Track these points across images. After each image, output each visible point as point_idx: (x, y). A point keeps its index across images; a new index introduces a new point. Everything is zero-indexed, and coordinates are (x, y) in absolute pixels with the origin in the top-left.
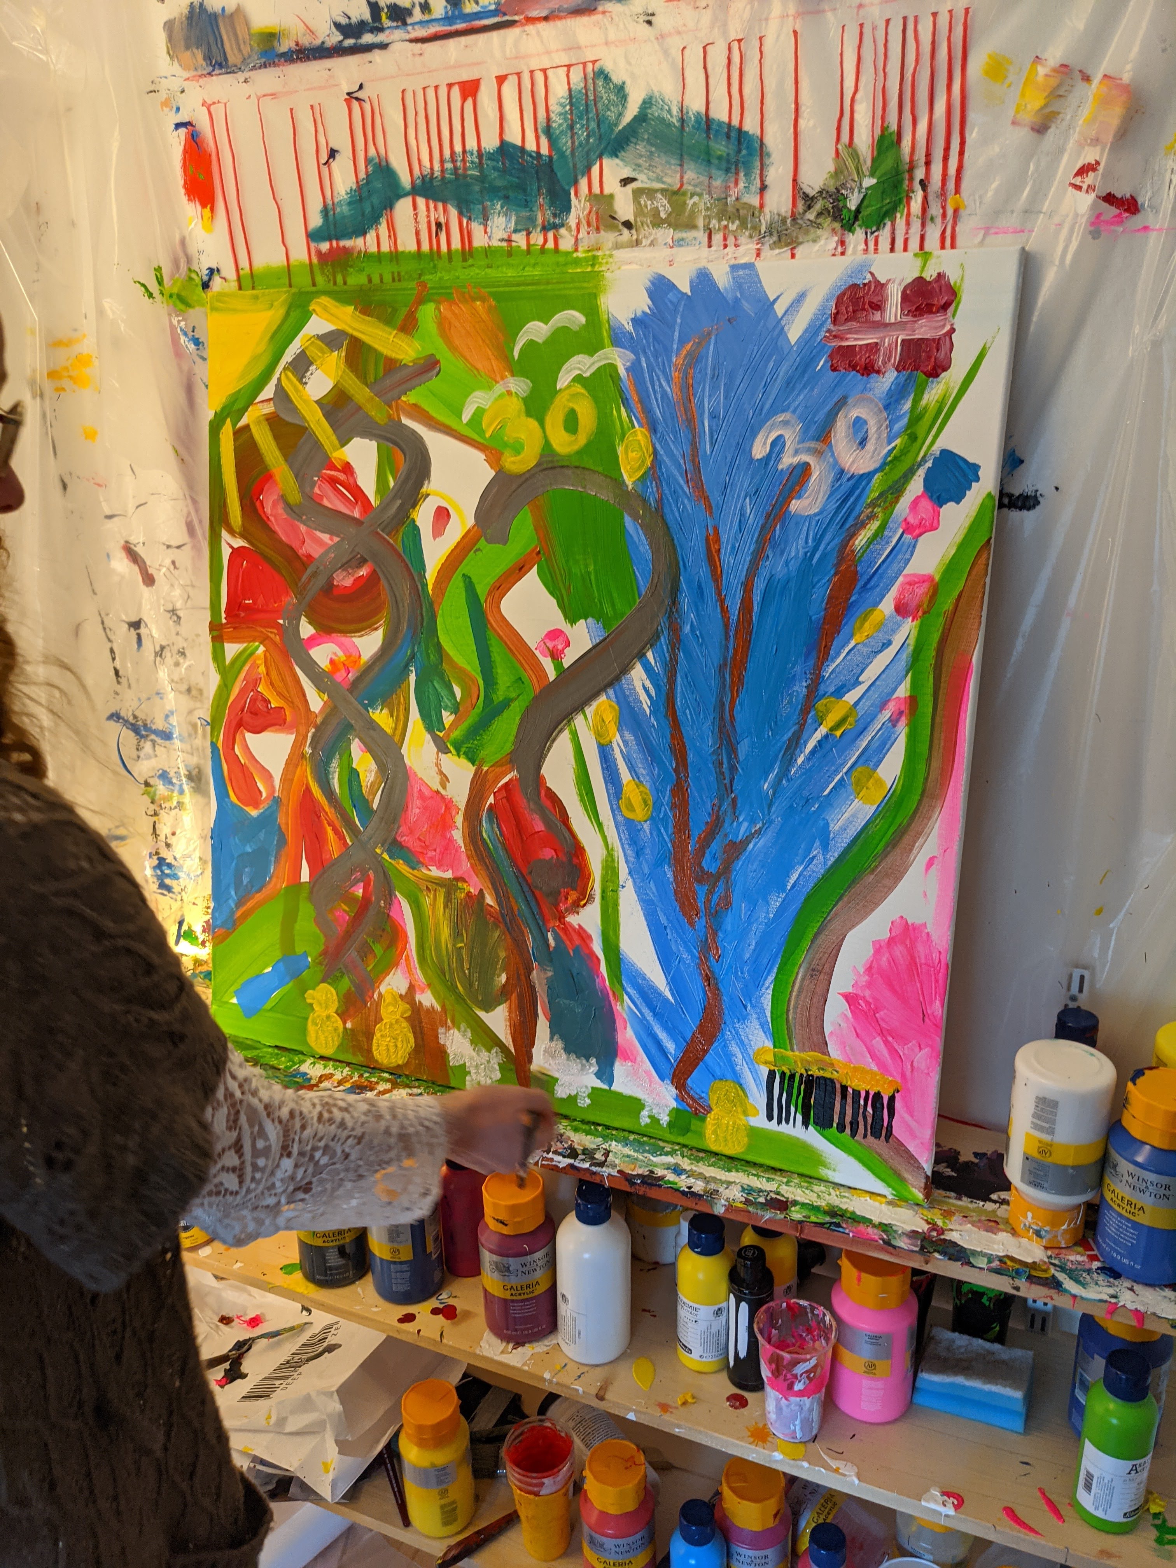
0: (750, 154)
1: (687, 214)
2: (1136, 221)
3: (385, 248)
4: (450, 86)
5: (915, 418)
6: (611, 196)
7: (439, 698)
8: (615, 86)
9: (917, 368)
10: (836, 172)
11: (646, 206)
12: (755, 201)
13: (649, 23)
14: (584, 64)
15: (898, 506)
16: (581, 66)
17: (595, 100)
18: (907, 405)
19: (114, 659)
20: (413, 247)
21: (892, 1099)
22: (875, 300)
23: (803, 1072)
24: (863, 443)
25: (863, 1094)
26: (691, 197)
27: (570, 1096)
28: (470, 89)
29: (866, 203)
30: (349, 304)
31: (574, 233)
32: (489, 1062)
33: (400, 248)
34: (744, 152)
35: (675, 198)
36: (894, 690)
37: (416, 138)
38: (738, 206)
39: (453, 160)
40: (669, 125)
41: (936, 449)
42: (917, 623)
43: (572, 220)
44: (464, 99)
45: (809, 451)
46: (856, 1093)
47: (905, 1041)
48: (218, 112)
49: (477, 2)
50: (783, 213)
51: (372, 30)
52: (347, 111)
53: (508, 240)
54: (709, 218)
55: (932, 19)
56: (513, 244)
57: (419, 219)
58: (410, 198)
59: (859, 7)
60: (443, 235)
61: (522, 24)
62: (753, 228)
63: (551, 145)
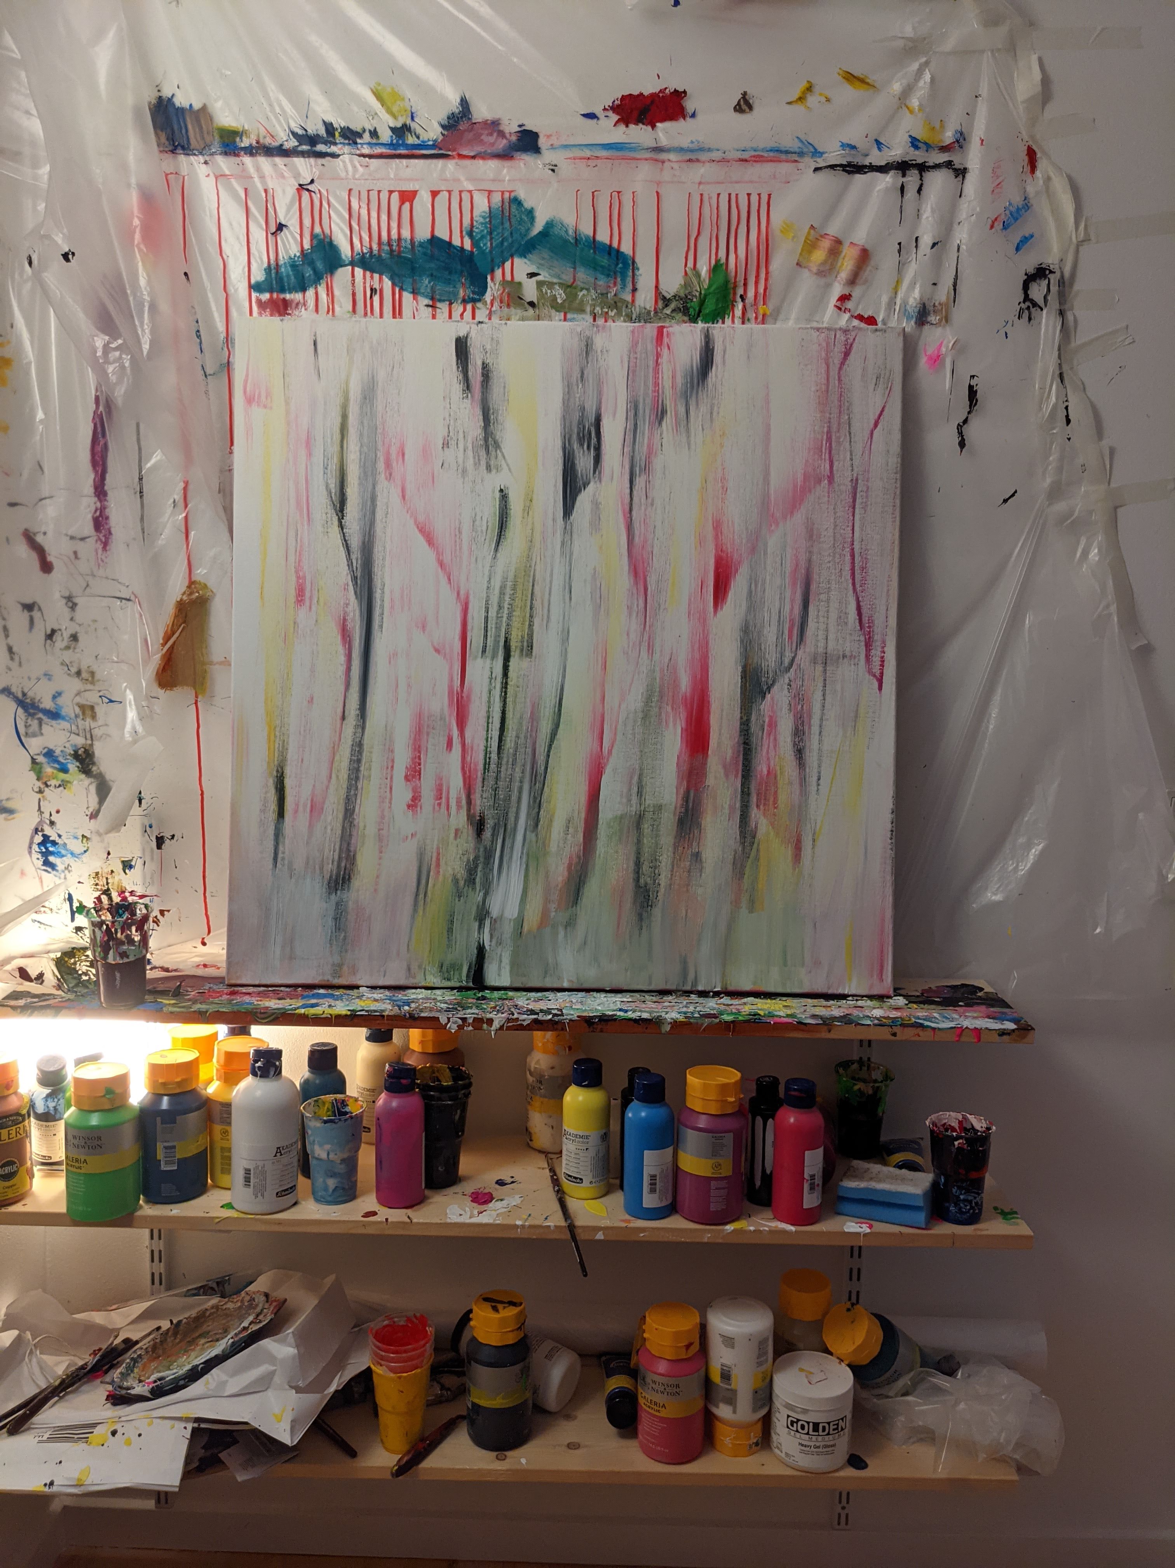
0: (625, 268)
1: (577, 302)
3: (323, 302)
4: (391, 192)
6: (520, 284)
8: (526, 209)
10: (685, 285)
11: (546, 293)
12: (629, 298)
13: (553, 170)
14: (503, 193)
16: (500, 193)
17: (509, 216)
19: (7, 636)
20: (348, 304)
26: (581, 290)
28: (408, 197)
31: (489, 306)
33: (337, 304)
34: (620, 265)
35: (568, 290)
37: (359, 227)
38: (616, 299)
39: (389, 243)
40: (566, 241)
43: (488, 297)
44: (402, 202)
48: (176, 183)
49: (418, 137)
50: (648, 308)
51: (325, 143)
52: (298, 198)
53: (433, 307)
54: (594, 306)
55: (746, 197)
56: (438, 310)
57: (356, 284)
58: (350, 268)
59: (700, 183)
60: (376, 298)
61: (454, 158)
62: (627, 315)
63: (474, 243)
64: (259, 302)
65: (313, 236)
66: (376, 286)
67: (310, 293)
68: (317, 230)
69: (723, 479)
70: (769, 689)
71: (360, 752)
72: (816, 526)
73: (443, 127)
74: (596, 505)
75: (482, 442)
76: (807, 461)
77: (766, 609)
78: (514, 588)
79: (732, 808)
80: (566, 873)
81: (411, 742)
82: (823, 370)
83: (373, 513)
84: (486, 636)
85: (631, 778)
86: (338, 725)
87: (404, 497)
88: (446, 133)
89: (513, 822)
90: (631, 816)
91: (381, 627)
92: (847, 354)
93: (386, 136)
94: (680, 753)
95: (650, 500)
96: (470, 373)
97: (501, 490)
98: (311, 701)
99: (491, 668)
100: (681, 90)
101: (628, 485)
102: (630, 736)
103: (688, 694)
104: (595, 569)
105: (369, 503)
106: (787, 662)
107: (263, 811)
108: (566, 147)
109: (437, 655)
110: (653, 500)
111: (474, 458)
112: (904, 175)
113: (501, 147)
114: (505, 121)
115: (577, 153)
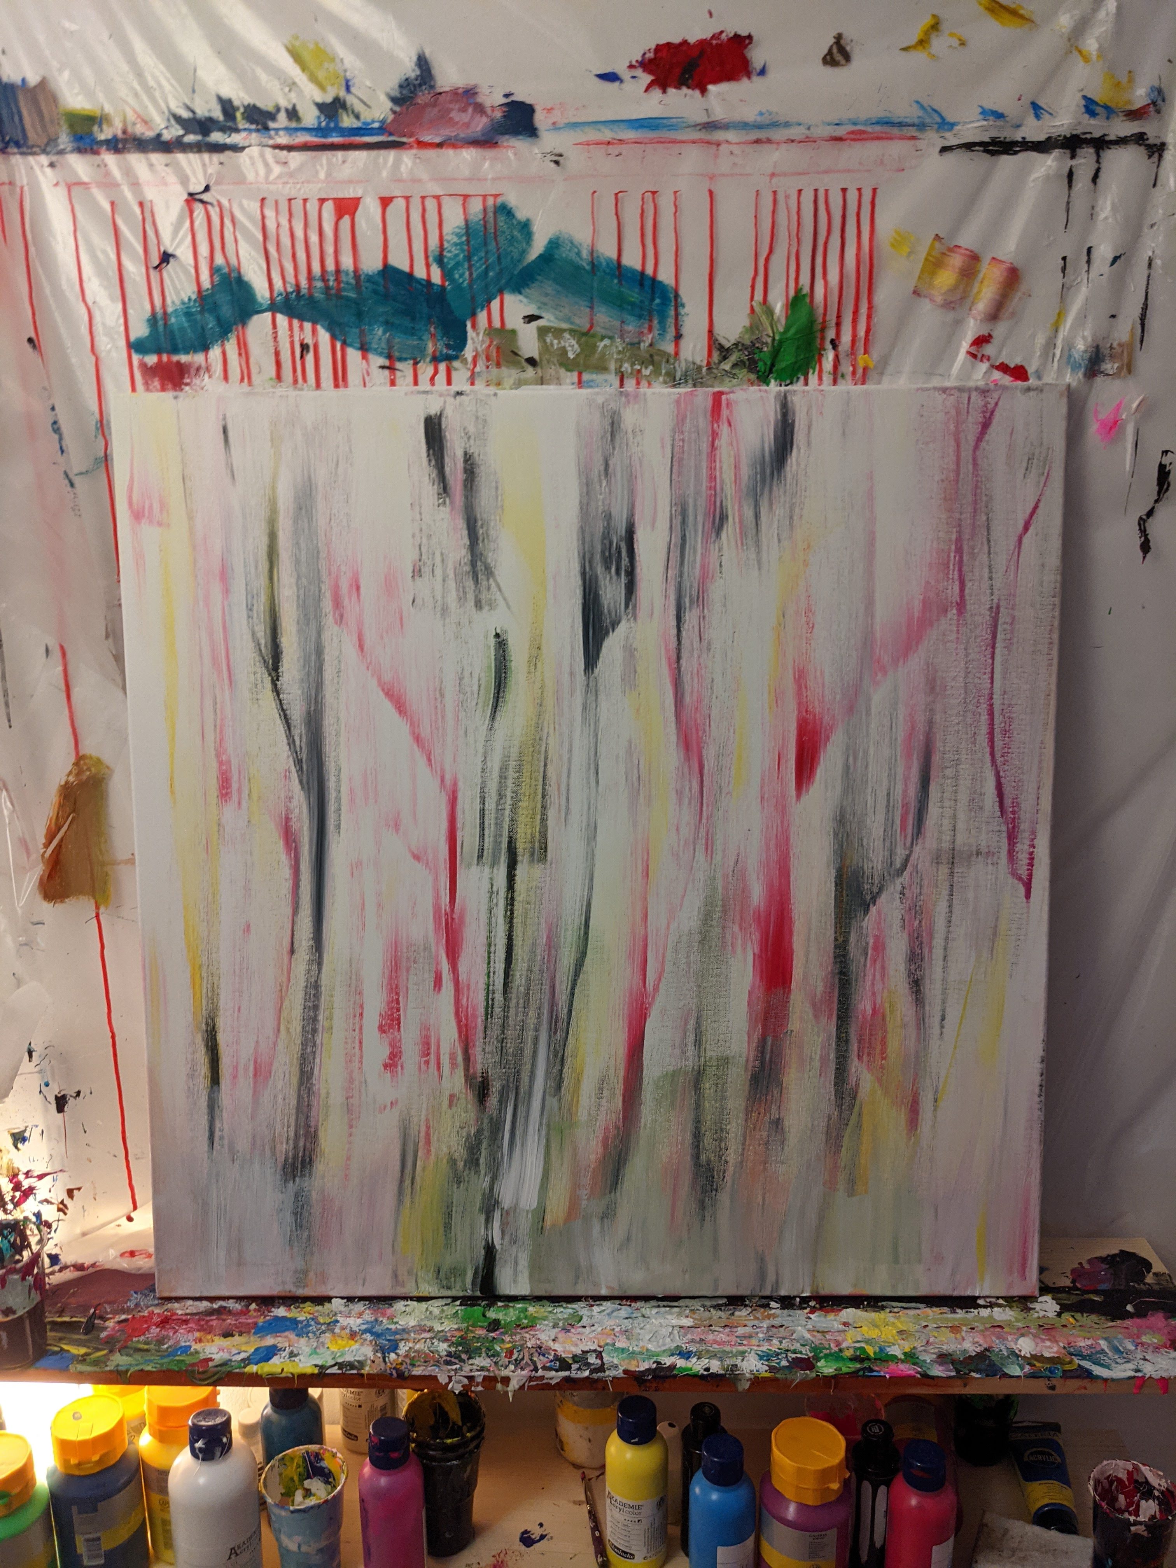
0: (664, 305)
1: (597, 356)
3: (234, 365)
4: (322, 201)
6: (513, 332)
8: (519, 222)
10: (751, 327)
11: (552, 345)
12: (670, 348)
13: (558, 163)
14: (485, 197)
16: (480, 199)
17: (495, 233)
20: (269, 367)
26: (602, 340)
28: (347, 207)
29: (780, 358)
31: (470, 366)
33: (254, 368)
34: (657, 301)
35: (583, 339)
37: (278, 252)
38: (653, 351)
39: (324, 278)
40: (578, 268)
43: (468, 353)
44: (339, 215)
48: (11, 198)
49: (357, 117)
50: (698, 362)
51: (223, 129)
52: (187, 214)
53: (391, 368)
54: (621, 361)
55: (840, 193)
56: (398, 374)
57: (279, 338)
58: (268, 315)
59: (773, 175)
60: (310, 358)
61: (411, 147)
62: (668, 374)
63: (446, 274)
64: (143, 366)
65: (214, 270)
66: (309, 340)
67: (215, 353)
68: (219, 260)
69: (809, 611)
70: (874, 899)
71: (317, 996)
72: (940, 674)
73: (394, 100)
74: (630, 652)
75: (468, 568)
76: (927, 582)
77: (869, 790)
78: (519, 770)
79: (824, 1060)
80: (600, 1150)
81: (385, 981)
82: (951, 450)
83: (320, 669)
84: (482, 836)
85: (686, 1022)
86: (286, 961)
87: (361, 647)
88: (398, 109)
89: (527, 1084)
90: (686, 1073)
91: (338, 827)
92: (986, 425)
93: (310, 117)
94: (753, 987)
95: (704, 643)
96: (447, 469)
97: (497, 635)
98: (247, 929)
99: (491, 879)
100: (744, 33)
101: (674, 623)
102: (683, 966)
103: (762, 909)
104: (630, 742)
105: (313, 657)
106: (898, 864)
107: (191, 1076)
108: (574, 126)
109: (416, 863)
110: (709, 644)
111: (458, 590)
112: (1073, 157)
113: (479, 128)
114: (484, 90)
115: (593, 135)
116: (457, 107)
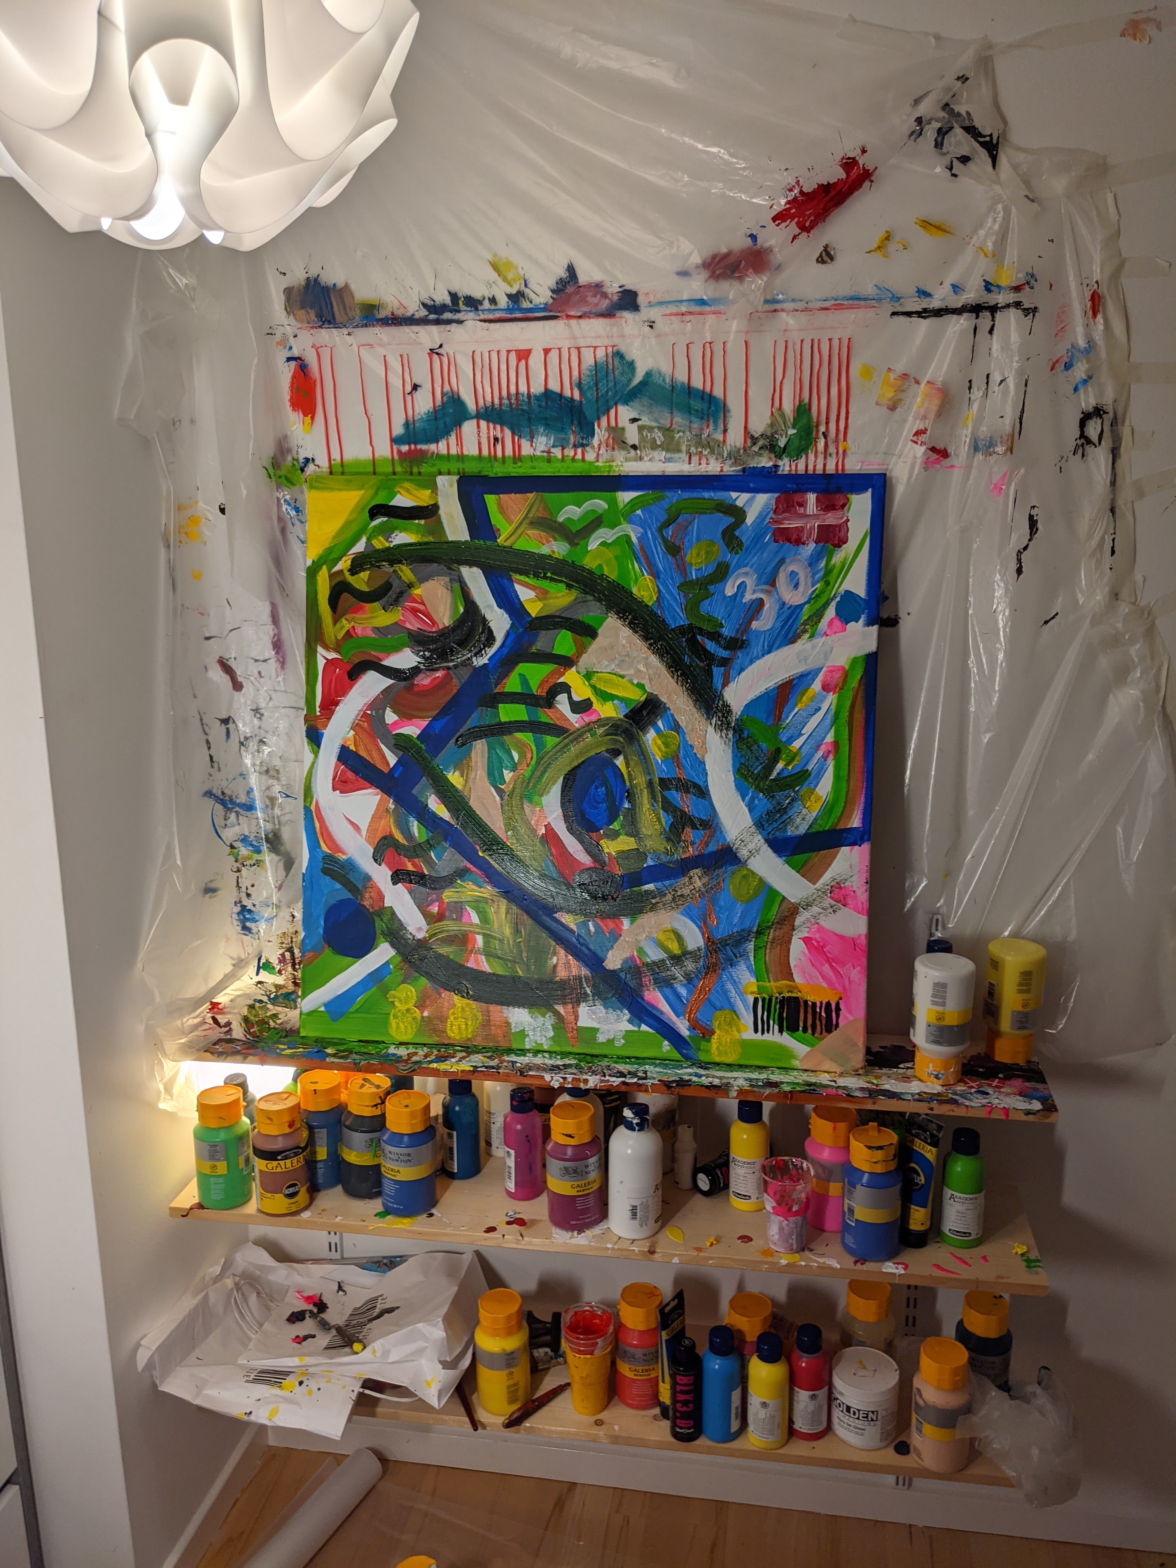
0: (717, 411)
1: (675, 443)
2: (946, 462)
3: (454, 451)
4: (509, 352)
5: (828, 572)
6: (623, 429)
7: (501, 761)
8: (628, 362)
9: (827, 542)
10: (771, 424)
11: (647, 436)
12: (720, 437)
13: (651, 327)
14: (607, 347)
15: (820, 624)
16: (604, 348)
17: (613, 368)
18: (823, 564)
19: (209, 748)
20: (475, 452)
21: (838, 1004)
22: (800, 500)
23: (777, 995)
24: (796, 586)
25: (818, 1004)
26: (678, 433)
27: (609, 1040)
28: (524, 355)
29: (790, 443)
30: (428, 489)
31: (597, 450)
32: (544, 1024)
33: (465, 453)
34: (713, 408)
35: (667, 433)
36: (824, 738)
37: (482, 382)
38: (709, 439)
39: (509, 398)
40: (664, 388)
41: (842, 589)
42: (836, 695)
43: (595, 442)
44: (519, 360)
45: (762, 591)
46: (814, 1004)
47: (843, 964)
48: (325, 354)
49: (531, 302)
50: (737, 447)
51: (451, 311)
52: (429, 360)
53: (548, 452)
54: (690, 446)
55: (828, 342)
56: (552, 455)
57: (481, 434)
58: (474, 421)
59: (785, 330)
60: (499, 447)
61: (562, 318)
62: (719, 454)
63: (582, 394)
64: (399, 452)
65: (443, 394)
66: (499, 436)
67: (442, 444)
73: (553, 291)
88: (555, 296)
93: (503, 302)
108: (661, 303)
112: (977, 318)
113: (604, 306)
114: (608, 283)
115: (673, 309)
116: (591, 294)
